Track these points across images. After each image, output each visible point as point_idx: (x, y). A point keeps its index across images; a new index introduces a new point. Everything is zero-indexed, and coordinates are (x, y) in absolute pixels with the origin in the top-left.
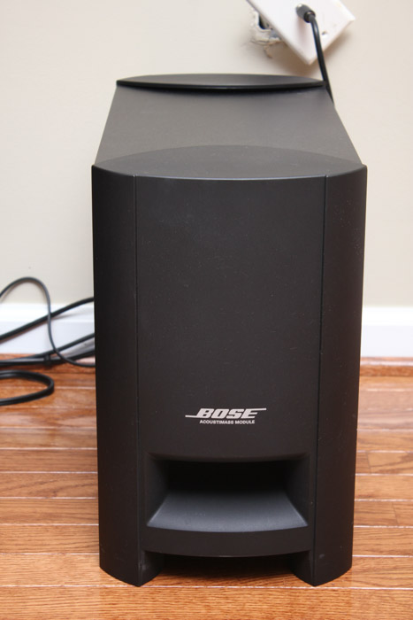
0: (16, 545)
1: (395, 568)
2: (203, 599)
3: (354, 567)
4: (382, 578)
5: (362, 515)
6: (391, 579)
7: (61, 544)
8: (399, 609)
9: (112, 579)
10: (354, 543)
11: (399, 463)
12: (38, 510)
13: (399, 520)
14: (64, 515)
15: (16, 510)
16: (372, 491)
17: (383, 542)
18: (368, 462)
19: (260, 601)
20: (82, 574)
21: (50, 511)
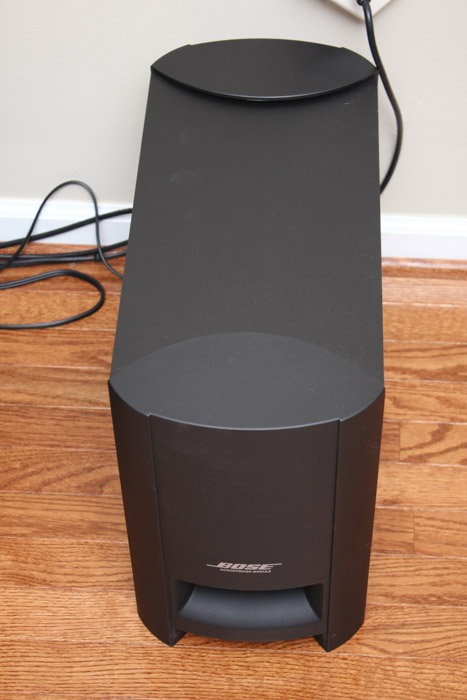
0: (65, 574)
1: (403, 625)
2: (227, 667)
3: (367, 623)
4: (390, 641)
5: (383, 535)
6: (397, 642)
7: (105, 575)
8: (400, 690)
9: (148, 633)
10: (370, 581)
11: (429, 443)
12: (86, 515)
13: (418, 545)
14: (108, 526)
15: (66, 516)
16: (396, 493)
17: (398, 581)
18: (399, 441)
19: (277, 673)
20: (122, 625)
21: (96, 518)
